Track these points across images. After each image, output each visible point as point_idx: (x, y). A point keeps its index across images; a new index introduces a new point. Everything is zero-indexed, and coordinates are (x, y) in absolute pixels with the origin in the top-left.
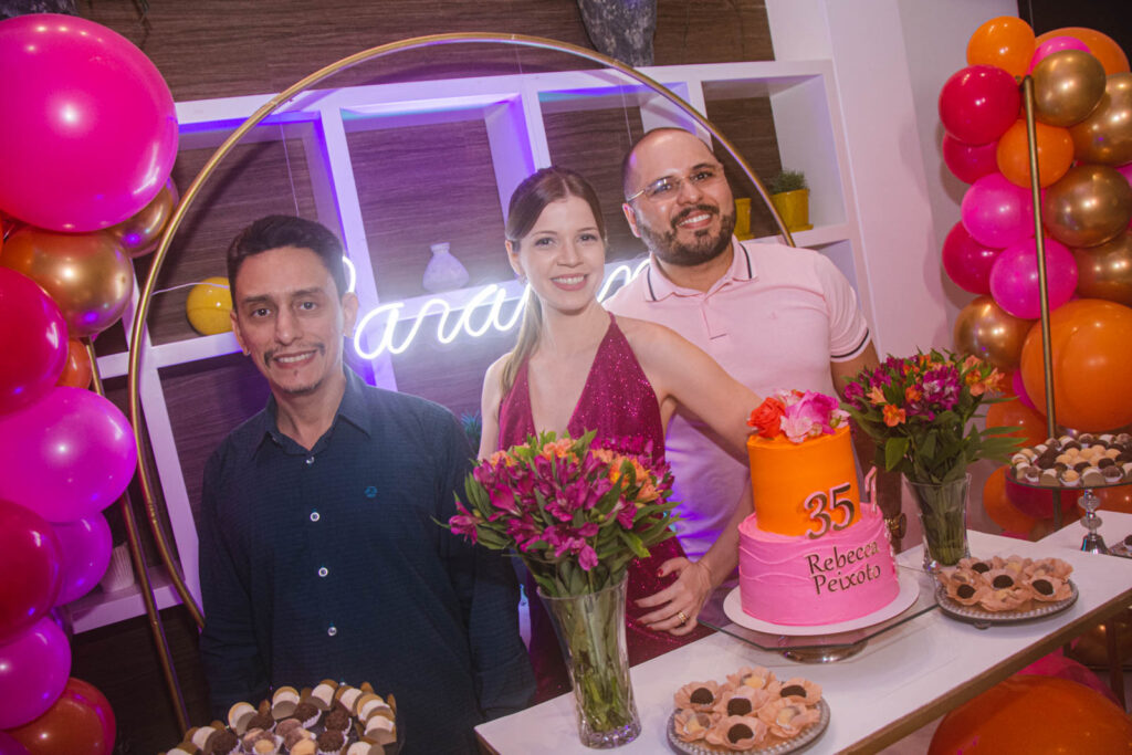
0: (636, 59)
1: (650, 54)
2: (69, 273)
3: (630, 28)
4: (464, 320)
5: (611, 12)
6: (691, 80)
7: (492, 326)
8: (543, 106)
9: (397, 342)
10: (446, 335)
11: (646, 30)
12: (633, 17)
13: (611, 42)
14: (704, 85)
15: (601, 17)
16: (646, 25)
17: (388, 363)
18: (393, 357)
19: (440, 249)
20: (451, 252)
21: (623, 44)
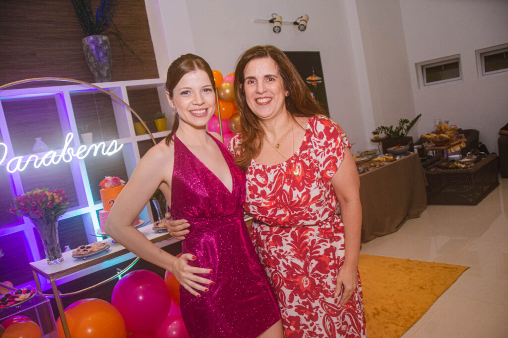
0: (104, 79)
1: (109, 78)
3: (102, 70)
4: (43, 161)
5: (95, 65)
6: (122, 86)
7: (52, 163)
8: (71, 94)
9: (21, 167)
10: (37, 165)
11: (107, 70)
12: (103, 66)
13: (96, 74)
14: (127, 87)
15: (92, 66)
17: (18, 173)
18: (20, 172)
19: (38, 140)
20: (42, 140)
21: (100, 75)
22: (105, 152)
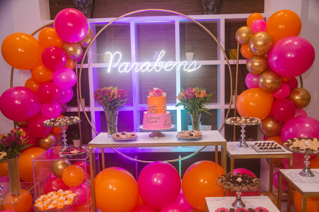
0: (210, 12)
1: (214, 11)
2: (71, 49)
3: (209, 4)
4: (141, 68)
6: (222, 18)
7: (146, 70)
8: (180, 22)
9: (127, 70)
10: (143, 70)
12: (209, 2)
13: (205, 7)
14: (225, 20)
16: (213, 4)
19: (156, 52)
21: (207, 8)
22: (186, 69)
